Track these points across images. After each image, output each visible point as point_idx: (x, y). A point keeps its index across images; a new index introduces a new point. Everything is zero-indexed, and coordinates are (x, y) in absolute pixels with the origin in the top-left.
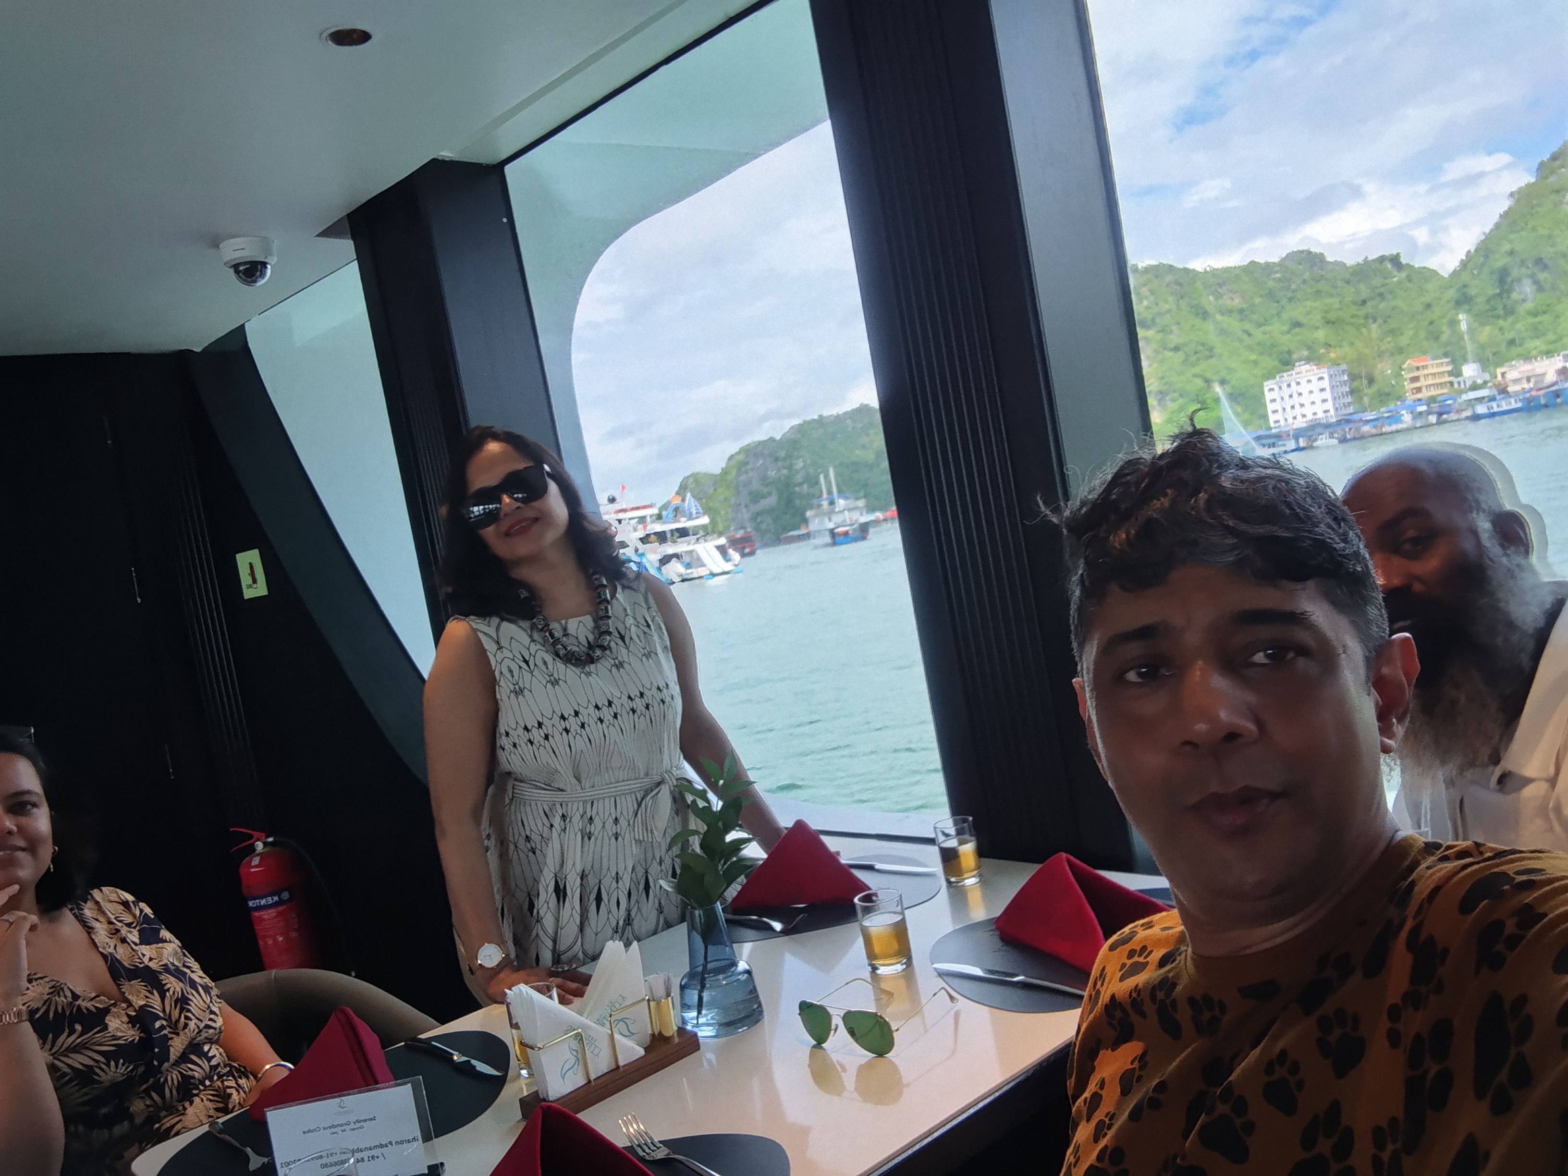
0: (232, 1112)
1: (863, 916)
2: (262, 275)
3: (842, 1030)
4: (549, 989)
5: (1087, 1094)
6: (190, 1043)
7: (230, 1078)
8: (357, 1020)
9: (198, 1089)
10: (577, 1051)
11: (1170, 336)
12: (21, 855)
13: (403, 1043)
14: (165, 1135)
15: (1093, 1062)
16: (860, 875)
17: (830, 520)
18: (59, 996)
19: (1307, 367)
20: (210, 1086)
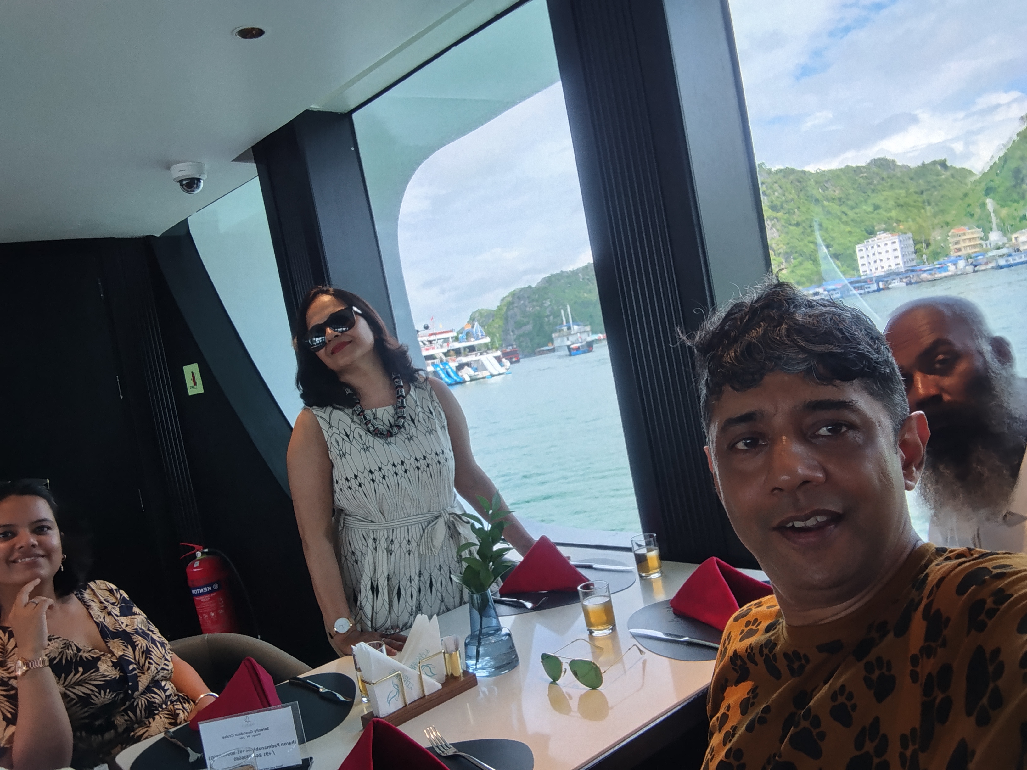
0: (180, 724)
1: (584, 599)
2: (198, 187)
3: (569, 672)
4: (381, 645)
5: (719, 715)
6: (152, 679)
7: (178, 703)
8: (258, 667)
9: (158, 710)
10: (397, 685)
11: (794, 217)
12: (42, 561)
13: (288, 681)
14: (138, 739)
15: (723, 694)
16: (582, 571)
17: (568, 339)
18: (68, 650)
19: (885, 234)
20: (166, 708)
